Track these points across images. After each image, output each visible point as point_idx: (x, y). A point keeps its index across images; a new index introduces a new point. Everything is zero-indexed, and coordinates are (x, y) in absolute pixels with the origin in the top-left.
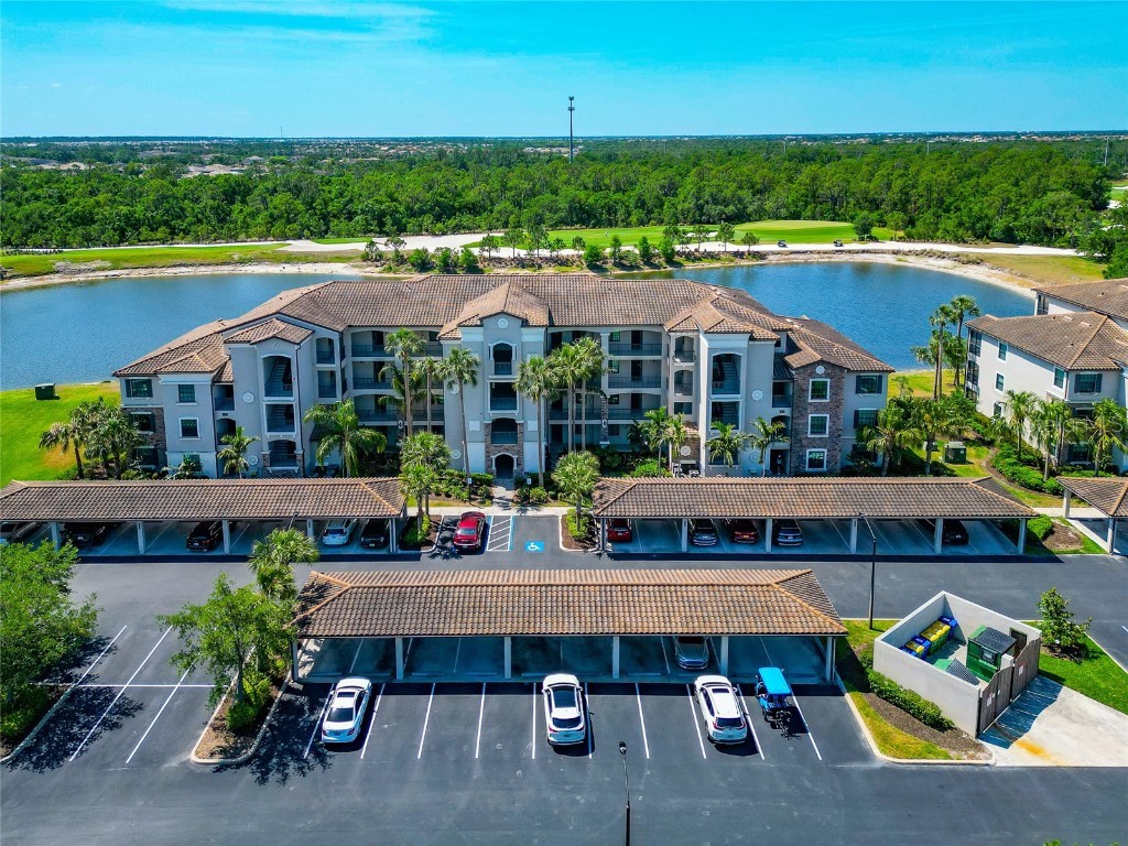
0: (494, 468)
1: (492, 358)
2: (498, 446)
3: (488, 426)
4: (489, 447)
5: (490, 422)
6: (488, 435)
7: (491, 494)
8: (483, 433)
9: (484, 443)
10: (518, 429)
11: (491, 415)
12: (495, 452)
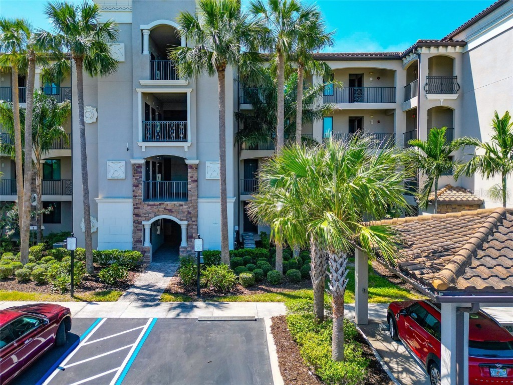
0: (147, 244)
1: (146, 51)
2: (155, 205)
3: (139, 170)
4: (139, 206)
5: (143, 162)
6: (138, 186)
7: (130, 281)
8: (130, 182)
9: (131, 200)
10: (189, 175)
11: (144, 149)
12: (150, 215)
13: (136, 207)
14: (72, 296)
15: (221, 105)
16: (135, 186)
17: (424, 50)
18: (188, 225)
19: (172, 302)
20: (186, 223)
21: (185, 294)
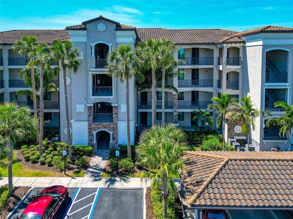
0: (95, 142)
1: (93, 55)
2: (98, 124)
3: (91, 109)
4: (91, 125)
5: (92, 105)
6: (90, 116)
7: (88, 163)
8: (86, 114)
9: (87, 122)
10: (113, 111)
11: (93, 100)
12: (96, 129)
13: (89, 125)
14: (65, 174)
15: (127, 90)
16: (89, 116)
17: (225, 45)
18: (113, 133)
19: (107, 178)
20: (112, 132)
21: (112, 173)
